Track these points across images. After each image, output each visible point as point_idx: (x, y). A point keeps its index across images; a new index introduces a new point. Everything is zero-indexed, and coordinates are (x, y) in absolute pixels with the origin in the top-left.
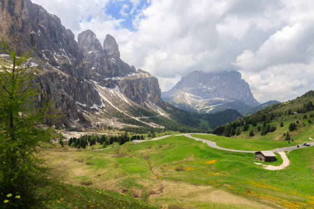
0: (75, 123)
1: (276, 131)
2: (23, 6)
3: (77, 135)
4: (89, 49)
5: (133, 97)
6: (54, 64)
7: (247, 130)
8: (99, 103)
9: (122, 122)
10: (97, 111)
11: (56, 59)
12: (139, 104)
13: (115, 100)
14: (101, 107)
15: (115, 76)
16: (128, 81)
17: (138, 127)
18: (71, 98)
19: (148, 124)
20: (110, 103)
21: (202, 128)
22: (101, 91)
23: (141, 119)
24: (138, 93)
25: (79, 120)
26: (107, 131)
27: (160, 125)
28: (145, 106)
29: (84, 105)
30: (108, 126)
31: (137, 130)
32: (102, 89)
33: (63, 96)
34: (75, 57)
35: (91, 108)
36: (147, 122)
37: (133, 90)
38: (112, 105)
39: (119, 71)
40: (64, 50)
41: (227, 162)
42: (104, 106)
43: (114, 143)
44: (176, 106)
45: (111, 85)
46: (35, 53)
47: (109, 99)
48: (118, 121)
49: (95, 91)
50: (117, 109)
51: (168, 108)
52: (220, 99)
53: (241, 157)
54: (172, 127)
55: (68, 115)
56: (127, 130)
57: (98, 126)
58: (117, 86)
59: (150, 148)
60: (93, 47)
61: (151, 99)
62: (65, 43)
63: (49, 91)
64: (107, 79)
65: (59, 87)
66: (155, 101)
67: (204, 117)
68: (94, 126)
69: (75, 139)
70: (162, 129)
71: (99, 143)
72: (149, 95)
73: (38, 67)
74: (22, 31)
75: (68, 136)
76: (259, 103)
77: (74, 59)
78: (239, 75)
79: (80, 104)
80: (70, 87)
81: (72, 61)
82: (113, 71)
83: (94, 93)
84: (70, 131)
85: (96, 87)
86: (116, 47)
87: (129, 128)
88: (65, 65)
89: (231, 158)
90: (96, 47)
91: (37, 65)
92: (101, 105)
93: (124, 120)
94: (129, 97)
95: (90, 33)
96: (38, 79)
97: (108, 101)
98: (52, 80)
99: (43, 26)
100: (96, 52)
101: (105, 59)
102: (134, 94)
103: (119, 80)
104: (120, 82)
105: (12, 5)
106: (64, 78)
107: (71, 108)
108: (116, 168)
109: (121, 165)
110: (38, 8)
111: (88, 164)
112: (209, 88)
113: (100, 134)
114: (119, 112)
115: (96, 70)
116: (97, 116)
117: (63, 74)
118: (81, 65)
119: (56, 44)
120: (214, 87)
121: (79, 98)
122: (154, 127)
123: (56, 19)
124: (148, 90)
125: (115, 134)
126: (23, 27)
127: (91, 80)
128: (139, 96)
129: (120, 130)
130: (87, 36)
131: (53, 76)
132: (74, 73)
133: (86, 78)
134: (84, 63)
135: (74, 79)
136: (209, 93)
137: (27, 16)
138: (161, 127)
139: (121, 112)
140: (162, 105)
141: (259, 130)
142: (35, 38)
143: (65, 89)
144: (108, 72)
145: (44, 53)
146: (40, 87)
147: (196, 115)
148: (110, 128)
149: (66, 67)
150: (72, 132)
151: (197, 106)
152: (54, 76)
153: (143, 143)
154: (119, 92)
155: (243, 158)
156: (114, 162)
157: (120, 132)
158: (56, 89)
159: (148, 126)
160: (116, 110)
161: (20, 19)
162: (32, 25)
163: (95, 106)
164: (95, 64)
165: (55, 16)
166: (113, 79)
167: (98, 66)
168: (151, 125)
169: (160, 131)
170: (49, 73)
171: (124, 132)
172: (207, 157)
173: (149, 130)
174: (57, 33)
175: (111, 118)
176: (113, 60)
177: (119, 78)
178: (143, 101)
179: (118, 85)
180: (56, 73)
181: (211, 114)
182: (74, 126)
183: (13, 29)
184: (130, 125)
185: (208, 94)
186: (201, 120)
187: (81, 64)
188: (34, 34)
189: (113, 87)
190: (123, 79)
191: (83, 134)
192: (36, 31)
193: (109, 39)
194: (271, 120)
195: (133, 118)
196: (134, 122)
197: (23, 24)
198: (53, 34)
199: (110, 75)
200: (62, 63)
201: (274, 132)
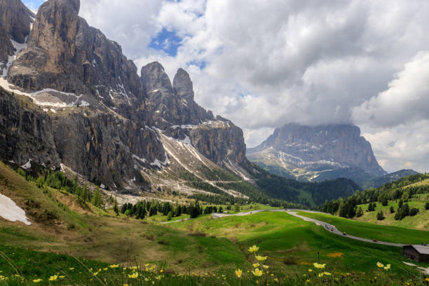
0: (130, 184)
1: (418, 215)
2: (78, 28)
3: (133, 200)
4: (155, 86)
5: (208, 153)
6: (109, 104)
7: (374, 210)
8: (162, 158)
9: (191, 186)
10: (160, 169)
11: (112, 98)
12: (215, 162)
13: (184, 155)
14: (165, 164)
15: (186, 123)
16: (202, 132)
17: (212, 194)
18: (128, 151)
19: (226, 191)
20: (176, 159)
21: (302, 203)
22: (166, 141)
23: (217, 184)
24: (215, 148)
25: (135, 179)
26: (172, 196)
27: (243, 193)
28: (223, 166)
29: (143, 160)
30: (172, 190)
31: (210, 199)
32: (167, 140)
33: (118, 146)
34: (136, 96)
35: (152, 164)
36: (225, 188)
37: (208, 144)
38: (179, 162)
39: (191, 117)
40: (122, 87)
41: (360, 258)
42: (169, 163)
43: (183, 215)
44: (266, 169)
45: (179, 135)
46: (87, 89)
47: (175, 154)
48: (186, 184)
49: (159, 142)
50: (186, 168)
51: (255, 170)
52: (329, 162)
53: (380, 251)
54: (260, 198)
55: (122, 173)
56: (198, 197)
57: (159, 189)
58: (187, 138)
59: (237, 226)
60: (159, 85)
61: (231, 157)
62: (126, 77)
63: (100, 139)
64: (174, 127)
65: (113, 135)
66: (237, 161)
67: (305, 187)
68: (154, 189)
69: (130, 205)
70: (245, 200)
71: (162, 214)
72: (229, 152)
73: (89, 106)
74: (74, 60)
75: (121, 200)
76: (386, 172)
77: (135, 98)
78: (358, 130)
79: (138, 158)
80: (127, 135)
81: (132, 101)
82: (184, 117)
83: (157, 144)
84: (123, 193)
85: (159, 137)
86: (190, 85)
87: (201, 195)
88: (122, 106)
89: (365, 252)
90: (163, 85)
91: (88, 104)
92: (165, 160)
93: (194, 184)
94: (202, 152)
95: (157, 66)
96: (89, 122)
97: (174, 157)
98: (106, 125)
99: (99, 55)
100: (163, 90)
101: (174, 101)
102: (209, 149)
103: (191, 129)
104: (191, 133)
105: (65, 28)
106: (121, 122)
107: (126, 163)
108: (200, 252)
109: (206, 248)
110: (95, 32)
111: (161, 243)
112: (313, 147)
113: (162, 200)
114: (187, 173)
115: (161, 115)
116: (159, 175)
117: (120, 117)
118: (142, 107)
119: (113, 78)
120: (320, 146)
121: (137, 150)
122: (235, 196)
123: (116, 47)
124: (228, 144)
125: (183, 202)
126: (75, 55)
127: (154, 127)
128: (217, 152)
129: (188, 198)
130: (153, 69)
131: (107, 119)
132: (133, 117)
133: (148, 124)
134: (147, 104)
135: (132, 125)
136: (312, 153)
137: (81, 41)
138: (245, 197)
139: (191, 172)
140: (247, 166)
141: (392, 211)
142: (89, 70)
143: (121, 138)
144: (177, 117)
145: (98, 89)
146: (90, 133)
147: (294, 184)
148: (175, 193)
149: (124, 109)
150: (125, 196)
151: (294, 170)
152: (109, 119)
153: (226, 218)
154: (189, 145)
155: (383, 253)
156: (194, 243)
157: (188, 200)
158: (110, 137)
159: (227, 195)
160: (184, 169)
161: (73, 45)
162: (87, 54)
163: (157, 162)
164: (161, 106)
165: (115, 42)
166: (183, 127)
167: (164, 109)
168: (231, 194)
169: (243, 202)
170: (103, 115)
171: (193, 200)
172: (328, 248)
173: (228, 200)
174: (116, 64)
175: (176, 180)
176: (184, 102)
177: (190, 126)
178: (221, 159)
179: (188, 135)
180: (111, 116)
181: (315, 183)
182: (128, 188)
183: (64, 57)
184: (202, 192)
185: (311, 155)
186: (301, 191)
187: (143, 105)
188: (88, 64)
189: (183, 138)
190: (195, 127)
191: (140, 199)
192: (91, 61)
193: (182, 74)
194: (410, 197)
195: (207, 181)
196: (207, 187)
197: (76, 51)
198: (111, 65)
199: (179, 122)
200: (119, 103)
201: (416, 216)
